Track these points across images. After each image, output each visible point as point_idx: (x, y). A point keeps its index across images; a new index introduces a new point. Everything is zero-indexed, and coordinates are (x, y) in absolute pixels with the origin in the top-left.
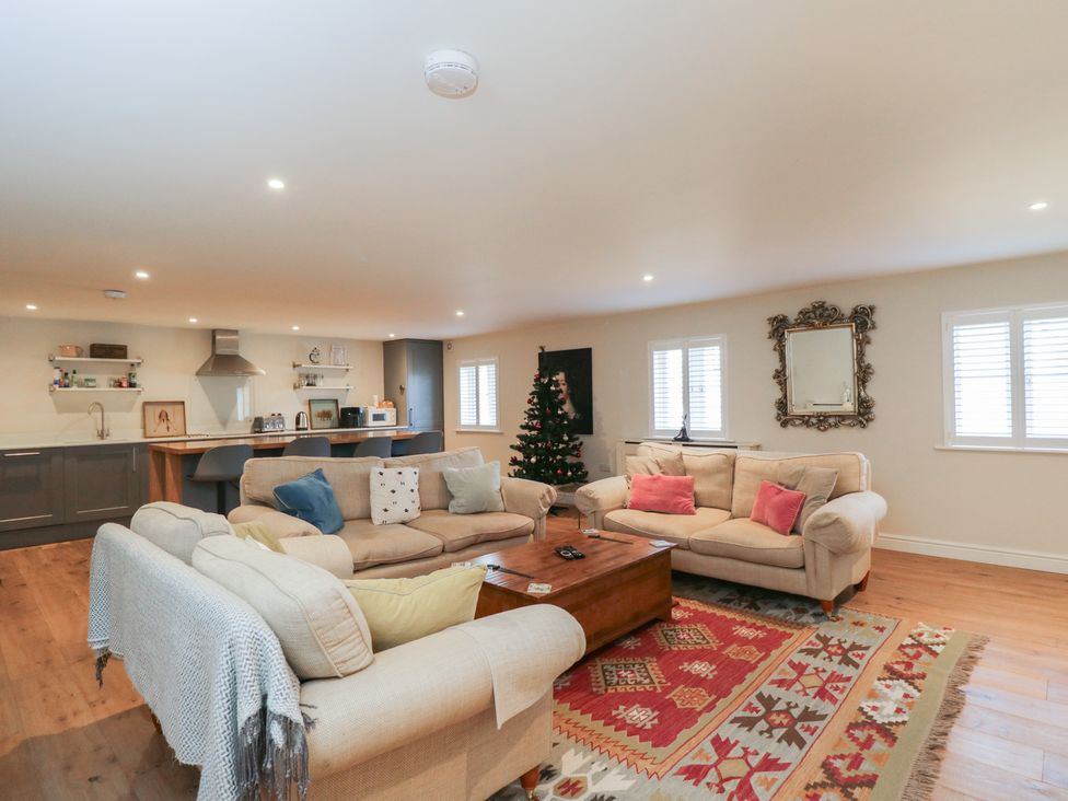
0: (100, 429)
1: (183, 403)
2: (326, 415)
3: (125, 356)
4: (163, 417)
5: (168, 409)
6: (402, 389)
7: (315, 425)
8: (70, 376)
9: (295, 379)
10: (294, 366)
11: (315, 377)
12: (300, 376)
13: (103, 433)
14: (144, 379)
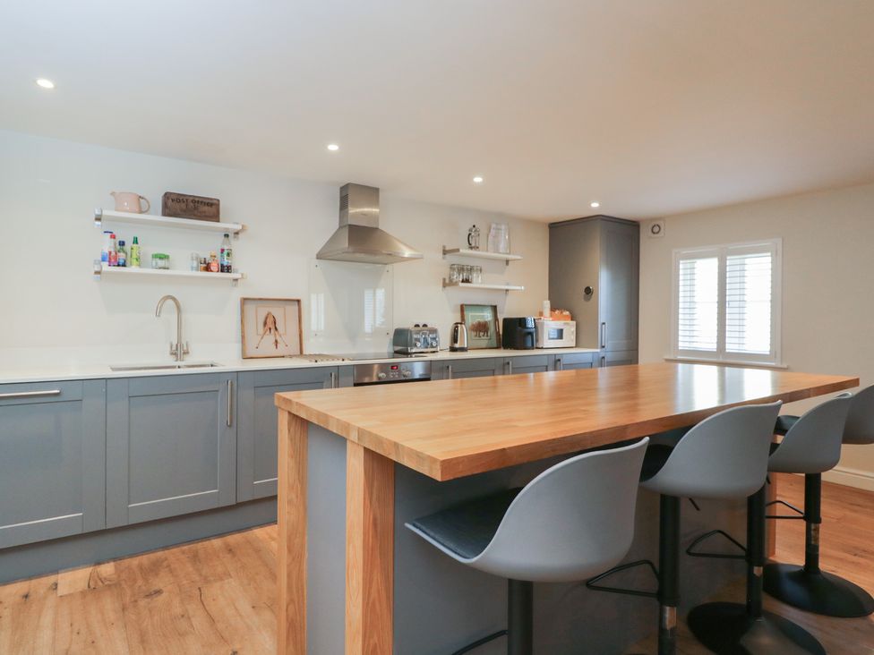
0: (175, 343)
1: (299, 301)
2: (481, 328)
3: (215, 217)
4: (270, 324)
5: (277, 312)
6: (588, 291)
8: (127, 247)
9: (445, 272)
10: (445, 252)
11: (471, 270)
12: (452, 267)
13: (179, 351)
14: (244, 258)
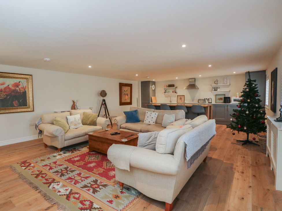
1: (184, 96)
2: (221, 99)
3: (174, 87)
4: (181, 99)
7: (217, 102)
8: (166, 91)
10: (211, 85)
11: (217, 88)
12: (212, 88)
13: (171, 102)
14: (177, 91)
